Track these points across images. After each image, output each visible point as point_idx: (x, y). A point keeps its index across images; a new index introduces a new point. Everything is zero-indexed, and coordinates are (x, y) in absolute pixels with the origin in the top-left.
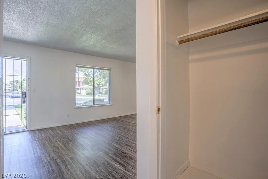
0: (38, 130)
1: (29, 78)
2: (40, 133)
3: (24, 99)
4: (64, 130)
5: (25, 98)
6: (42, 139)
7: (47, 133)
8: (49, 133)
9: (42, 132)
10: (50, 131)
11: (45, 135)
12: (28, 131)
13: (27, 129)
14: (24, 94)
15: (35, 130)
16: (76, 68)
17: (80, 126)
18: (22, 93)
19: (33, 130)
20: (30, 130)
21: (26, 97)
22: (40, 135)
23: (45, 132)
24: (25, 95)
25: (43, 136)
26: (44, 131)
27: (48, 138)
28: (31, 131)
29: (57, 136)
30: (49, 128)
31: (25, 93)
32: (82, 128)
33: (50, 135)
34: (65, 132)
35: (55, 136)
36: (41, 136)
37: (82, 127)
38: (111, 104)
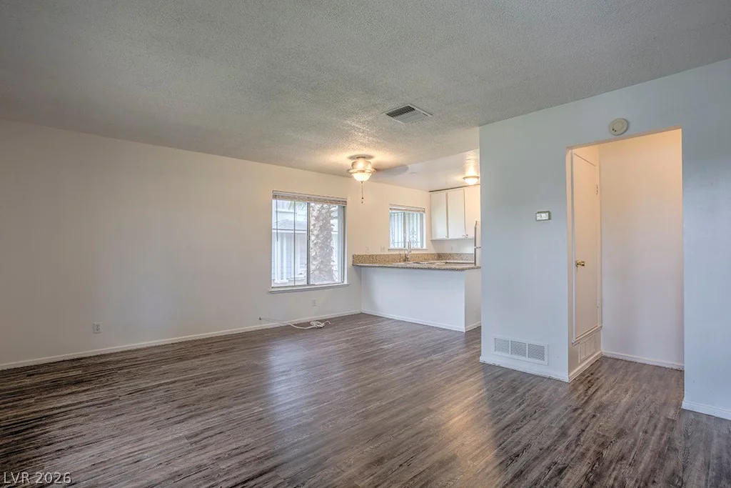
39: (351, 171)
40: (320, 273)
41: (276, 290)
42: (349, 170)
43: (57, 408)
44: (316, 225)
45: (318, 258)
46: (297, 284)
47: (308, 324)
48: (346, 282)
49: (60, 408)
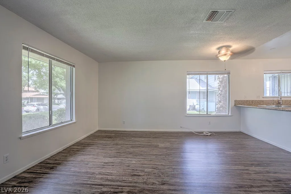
16: (23, 50)
38: (74, 120)
39: (219, 56)
40: (223, 109)
41: (188, 115)
42: (217, 55)
43: (97, 143)
44: (221, 86)
45: (222, 102)
46: (201, 113)
47: (202, 133)
48: (230, 114)
49: (98, 143)
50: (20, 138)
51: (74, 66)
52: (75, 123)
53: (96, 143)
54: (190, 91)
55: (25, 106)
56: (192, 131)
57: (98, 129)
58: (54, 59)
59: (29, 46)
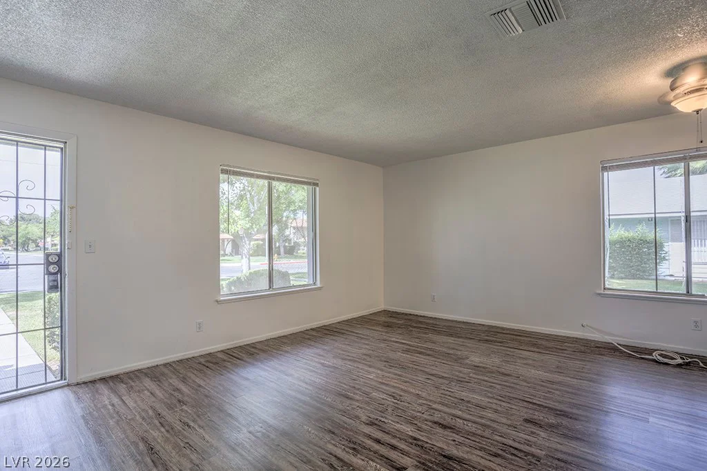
0: (103, 380)
1: (72, 208)
2: (114, 391)
3: (52, 278)
4: (193, 376)
5: (56, 273)
6: (129, 417)
7: (139, 391)
8: (148, 390)
9: (122, 388)
10: (148, 383)
11: (136, 402)
12: (68, 385)
13: (63, 377)
14: (54, 259)
15: (93, 382)
16: (221, 175)
17: (238, 359)
18: (47, 256)
19: (85, 383)
20: (74, 381)
21: (60, 271)
22: (116, 400)
23: (132, 387)
24: (59, 263)
25: (131, 404)
26: (126, 384)
27: (151, 412)
28: (78, 384)
29: (179, 401)
30: (139, 371)
31: (57, 258)
32: (247, 364)
33: (153, 399)
34: (202, 383)
35: (175, 401)
36: (120, 403)
37: (245, 361)
38: (318, 284)
39: (670, 97)
41: (611, 292)
46: (661, 290)
50: (217, 301)
51: (316, 185)
52: (319, 289)
53: (352, 332)
54: (611, 217)
55: (225, 255)
56: (610, 341)
57: (383, 307)
58: (273, 179)
59: (230, 166)
